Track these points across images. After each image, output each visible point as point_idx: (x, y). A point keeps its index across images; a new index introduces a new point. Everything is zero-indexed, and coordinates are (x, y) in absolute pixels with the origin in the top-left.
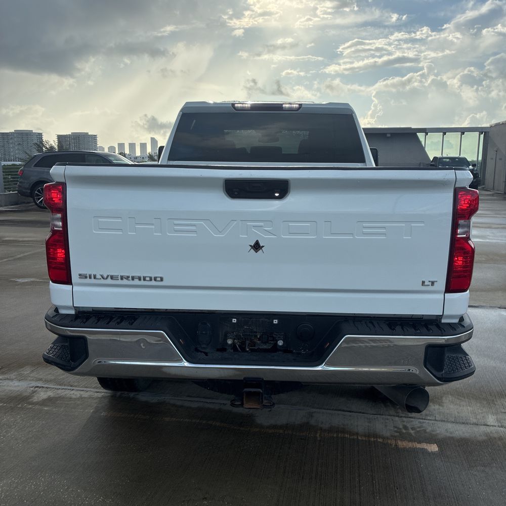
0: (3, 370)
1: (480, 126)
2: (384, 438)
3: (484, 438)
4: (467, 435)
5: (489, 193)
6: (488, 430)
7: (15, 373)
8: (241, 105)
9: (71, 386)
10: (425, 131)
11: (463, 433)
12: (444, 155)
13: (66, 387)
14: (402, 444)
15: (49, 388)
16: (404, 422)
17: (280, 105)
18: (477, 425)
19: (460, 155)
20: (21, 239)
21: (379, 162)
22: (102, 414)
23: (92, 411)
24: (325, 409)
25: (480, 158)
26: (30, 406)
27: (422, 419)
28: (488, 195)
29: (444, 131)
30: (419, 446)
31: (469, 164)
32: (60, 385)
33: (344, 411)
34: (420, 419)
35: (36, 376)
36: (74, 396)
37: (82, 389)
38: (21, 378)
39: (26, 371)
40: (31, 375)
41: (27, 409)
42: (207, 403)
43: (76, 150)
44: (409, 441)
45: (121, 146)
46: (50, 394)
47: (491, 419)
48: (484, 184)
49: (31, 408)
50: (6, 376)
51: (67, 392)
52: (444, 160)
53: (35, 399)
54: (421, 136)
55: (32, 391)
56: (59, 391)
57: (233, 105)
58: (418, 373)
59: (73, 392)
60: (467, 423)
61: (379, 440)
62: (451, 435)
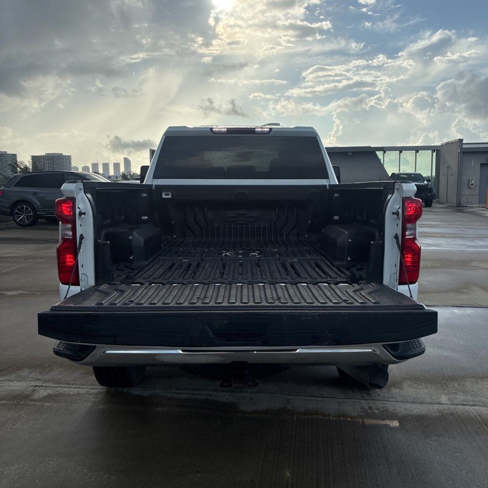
0: (2, 373)
1: (433, 145)
2: (352, 418)
3: (438, 414)
4: (423, 412)
5: (443, 206)
6: (441, 407)
7: (15, 375)
8: (218, 129)
9: (68, 384)
10: (384, 150)
11: (420, 411)
12: (402, 172)
13: (63, 386)
14: (368, 421)
15: (48, 386)
16: (369, 403)
17: (253, 130)
18: (432, 404)
19: (415, 171)
20: (4, 256)
21: (341, 179)
22: (99, 407)
23: (90, 405)
24: (300, 396)
25: (434, 174)
26: (32, 403)
27: (385, 401)
28: (442, 208)
29: (401, 150)
30: (382, 422)
31: (424, 179)
32: (58, 384)
33: (317, 397)
34: (383, 400)
35: (35, 377)
36: (71, 393)
37: (79, 386)
38: (21, 379)
39: (25, 372)
40: (30, 376)
41: (29, 405)
42: (195, 394)
43: (50, 170)
44: (374, 419)
45: (95, 166)
46: (50, 391)
47: (444, 399)
48: (438, 198)
49: (33, 404)
50: (6, 378)
51: (65, 389)
52: (401, 176)
53: (36, 396)
54: (380, 154)
55: (33, 389)
56: (58, 389)
57: (211, 129)
58: (379, 353)
59: (71, 389)
60: (424, 403)
61: (348, 419)
62: (410, 413)
